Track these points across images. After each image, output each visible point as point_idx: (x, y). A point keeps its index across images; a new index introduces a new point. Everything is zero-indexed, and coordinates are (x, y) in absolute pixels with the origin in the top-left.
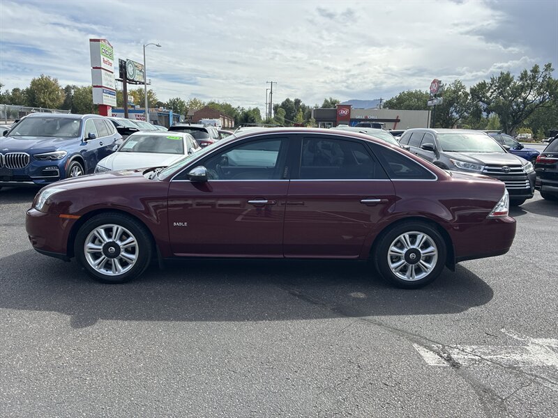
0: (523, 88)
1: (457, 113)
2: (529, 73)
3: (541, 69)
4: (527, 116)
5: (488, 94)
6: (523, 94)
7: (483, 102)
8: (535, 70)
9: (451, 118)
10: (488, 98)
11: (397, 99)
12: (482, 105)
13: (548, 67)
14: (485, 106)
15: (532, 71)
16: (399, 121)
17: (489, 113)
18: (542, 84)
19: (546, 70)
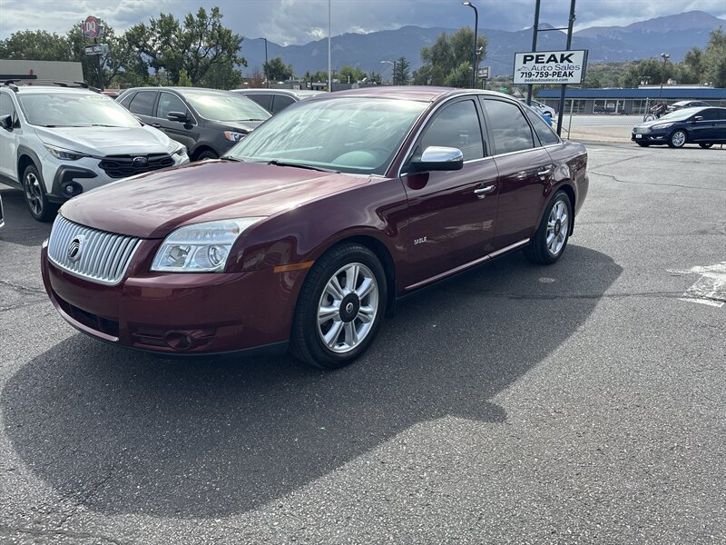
0: (192, 38)
1: (111, 66)
2: (196, 18)
3: (209, 13)
4: (203, 74)
5: (150, 43)
6: (192, 45)
7: (147, 52)
8: (202, 15)
9: (103, 74)
10: (151, 48)
11: (9, 43)
12: (146, 58)
13: (216, 11)
14: (151, 59)
15: (198, 16)
16: (35, 77)
17: (157, 69)
18: (212, 34)
19: (214, 16)
